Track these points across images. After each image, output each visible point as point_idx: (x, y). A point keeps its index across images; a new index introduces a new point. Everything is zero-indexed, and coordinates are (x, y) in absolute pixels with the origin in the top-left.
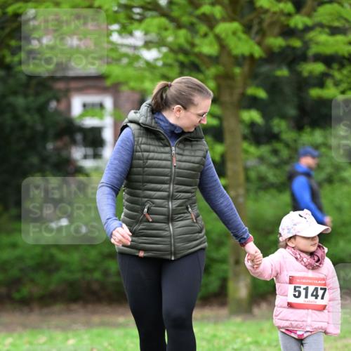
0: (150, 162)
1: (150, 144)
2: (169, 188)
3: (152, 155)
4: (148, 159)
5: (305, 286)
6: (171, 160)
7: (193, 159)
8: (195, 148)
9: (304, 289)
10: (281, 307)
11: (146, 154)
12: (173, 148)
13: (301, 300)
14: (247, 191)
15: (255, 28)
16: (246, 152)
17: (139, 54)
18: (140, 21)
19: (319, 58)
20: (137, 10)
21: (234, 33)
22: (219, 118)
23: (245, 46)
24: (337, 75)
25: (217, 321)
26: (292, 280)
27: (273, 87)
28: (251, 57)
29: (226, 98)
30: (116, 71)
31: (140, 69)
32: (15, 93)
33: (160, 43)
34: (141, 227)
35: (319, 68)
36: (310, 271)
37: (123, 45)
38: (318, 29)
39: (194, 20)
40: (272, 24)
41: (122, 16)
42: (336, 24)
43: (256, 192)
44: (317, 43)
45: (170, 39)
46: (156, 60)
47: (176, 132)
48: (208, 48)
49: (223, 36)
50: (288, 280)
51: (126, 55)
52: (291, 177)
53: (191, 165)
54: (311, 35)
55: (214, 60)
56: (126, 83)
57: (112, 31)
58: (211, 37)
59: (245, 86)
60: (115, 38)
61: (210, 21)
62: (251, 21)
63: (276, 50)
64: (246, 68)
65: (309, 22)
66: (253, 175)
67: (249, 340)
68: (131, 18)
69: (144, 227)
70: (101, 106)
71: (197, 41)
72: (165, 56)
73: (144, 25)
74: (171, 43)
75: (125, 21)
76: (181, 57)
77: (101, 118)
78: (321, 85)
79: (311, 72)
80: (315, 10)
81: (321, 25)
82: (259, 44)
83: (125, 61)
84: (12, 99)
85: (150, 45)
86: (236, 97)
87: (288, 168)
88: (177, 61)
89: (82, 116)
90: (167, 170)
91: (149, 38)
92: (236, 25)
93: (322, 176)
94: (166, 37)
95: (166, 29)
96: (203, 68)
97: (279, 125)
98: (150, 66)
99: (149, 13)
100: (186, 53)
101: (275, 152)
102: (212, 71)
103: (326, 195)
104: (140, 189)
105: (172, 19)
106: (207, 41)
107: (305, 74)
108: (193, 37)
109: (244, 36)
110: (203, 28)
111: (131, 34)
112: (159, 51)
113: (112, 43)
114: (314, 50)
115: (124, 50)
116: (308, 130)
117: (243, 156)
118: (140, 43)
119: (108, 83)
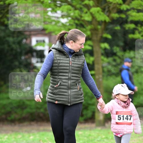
0: (61, 64)
1: (60, 57)
2: (69, 75)
3: (61, 61)
4: (60, 63)
5: (122, 115)
6: (70, 64)
7: (79, 63)
8: (79, 58)
9: (122, 116)
10: (114, 124)
11: (59, 61)
12: (71, 59)
13: (121, 121)
14: (103, 76)
15: (107, 10)
16: (103, 60)
17: (59, 20)
18: (60, 7)
19: (132, 22)
20: (59, 2)
21: (98, 12)
22: (92, 46)
23: (102, 17)
24: (140, 29)
25: (91, 129)
26: (117, 113)
27: (114, 34)
28: (105, 22)
29: (95, 38)
30: (50, 27)
31: (60, 26)
32: (9, 36)
33: (68, 16)
34: (57, 91)
35: (132, 26)
36: (125, 109)
37: (53, 17)
38: (132, 10)
39: (82, 6)
40: (114, 8)
41: (52, 5)
42: (140, 8)
43: (107, 77)
44: (132, 16)
45: (72, 14)
46: (66, 23)
47: (72, 52)
48: (87, 18)
49: (93, 13)
50: (115, 113)
51: (54, 21)
52: (121, 70)
53: (78, 65)
54: (129, 12)
55: (90, 23)
56: (54, 32)
57: (48, 11)
58: (89, 13)
59: (102, 33)
60: (50, 14)
61: (88, 7)
62: (105, 7)
63: (115, 19)
64: (103, 26)
65: (129, 7)
66: (105, 69)
67: (104, 137)
68: (56, 6)
69: (58, 91)
70: (44, 41)
71: (83, 15)
72: (70, 21)
73: (61, 8)
74: (72, 16)
75: (53, 7)
76: (76, 22)
77: (44, 46)
78: (133, 33)
79: (129, 28)
80: (131, 3)
81: (133, 9)
82: (108, 16)
83: (54, 23)
84: (8, 39)
85: (64, 16)
86: (99, 38)
87: (120, 67)
88: (75, 23)
89: (36, 45)
90: (68, 68)
91: (63, 14)
92: (98, 9)
93: (133, 70)
94: (70, 14)
95: (70, 10)
96: (85, 26)
97: (116, 49)
98: (64, 25)
99: (64, 4)
100: (78, 20)
101: (115, 60)
102: (89, 27)
103: (135, 78)
104: (57, 76)
105: (73, 6)
106: (87, 15)
107: (127, 29)
108: (81, 14)
109: (102, 13)
110: (85, 10)
111: (56, 12)
112: (68, 19)
113: (48, 16)
114: (130, 19)
115: (53, 19)
116: (128, 51)
117: (102, 62)
118: (60, 16)
119: (47, 32)
